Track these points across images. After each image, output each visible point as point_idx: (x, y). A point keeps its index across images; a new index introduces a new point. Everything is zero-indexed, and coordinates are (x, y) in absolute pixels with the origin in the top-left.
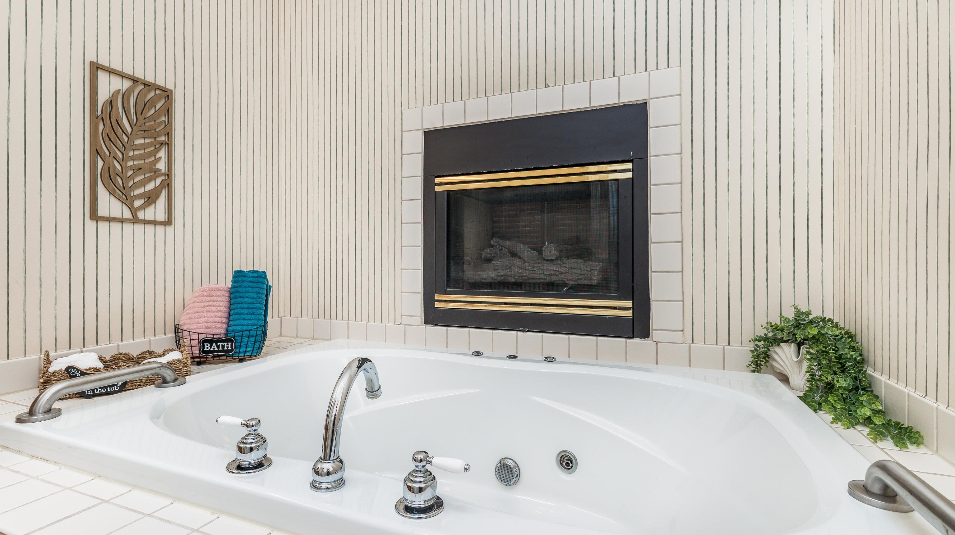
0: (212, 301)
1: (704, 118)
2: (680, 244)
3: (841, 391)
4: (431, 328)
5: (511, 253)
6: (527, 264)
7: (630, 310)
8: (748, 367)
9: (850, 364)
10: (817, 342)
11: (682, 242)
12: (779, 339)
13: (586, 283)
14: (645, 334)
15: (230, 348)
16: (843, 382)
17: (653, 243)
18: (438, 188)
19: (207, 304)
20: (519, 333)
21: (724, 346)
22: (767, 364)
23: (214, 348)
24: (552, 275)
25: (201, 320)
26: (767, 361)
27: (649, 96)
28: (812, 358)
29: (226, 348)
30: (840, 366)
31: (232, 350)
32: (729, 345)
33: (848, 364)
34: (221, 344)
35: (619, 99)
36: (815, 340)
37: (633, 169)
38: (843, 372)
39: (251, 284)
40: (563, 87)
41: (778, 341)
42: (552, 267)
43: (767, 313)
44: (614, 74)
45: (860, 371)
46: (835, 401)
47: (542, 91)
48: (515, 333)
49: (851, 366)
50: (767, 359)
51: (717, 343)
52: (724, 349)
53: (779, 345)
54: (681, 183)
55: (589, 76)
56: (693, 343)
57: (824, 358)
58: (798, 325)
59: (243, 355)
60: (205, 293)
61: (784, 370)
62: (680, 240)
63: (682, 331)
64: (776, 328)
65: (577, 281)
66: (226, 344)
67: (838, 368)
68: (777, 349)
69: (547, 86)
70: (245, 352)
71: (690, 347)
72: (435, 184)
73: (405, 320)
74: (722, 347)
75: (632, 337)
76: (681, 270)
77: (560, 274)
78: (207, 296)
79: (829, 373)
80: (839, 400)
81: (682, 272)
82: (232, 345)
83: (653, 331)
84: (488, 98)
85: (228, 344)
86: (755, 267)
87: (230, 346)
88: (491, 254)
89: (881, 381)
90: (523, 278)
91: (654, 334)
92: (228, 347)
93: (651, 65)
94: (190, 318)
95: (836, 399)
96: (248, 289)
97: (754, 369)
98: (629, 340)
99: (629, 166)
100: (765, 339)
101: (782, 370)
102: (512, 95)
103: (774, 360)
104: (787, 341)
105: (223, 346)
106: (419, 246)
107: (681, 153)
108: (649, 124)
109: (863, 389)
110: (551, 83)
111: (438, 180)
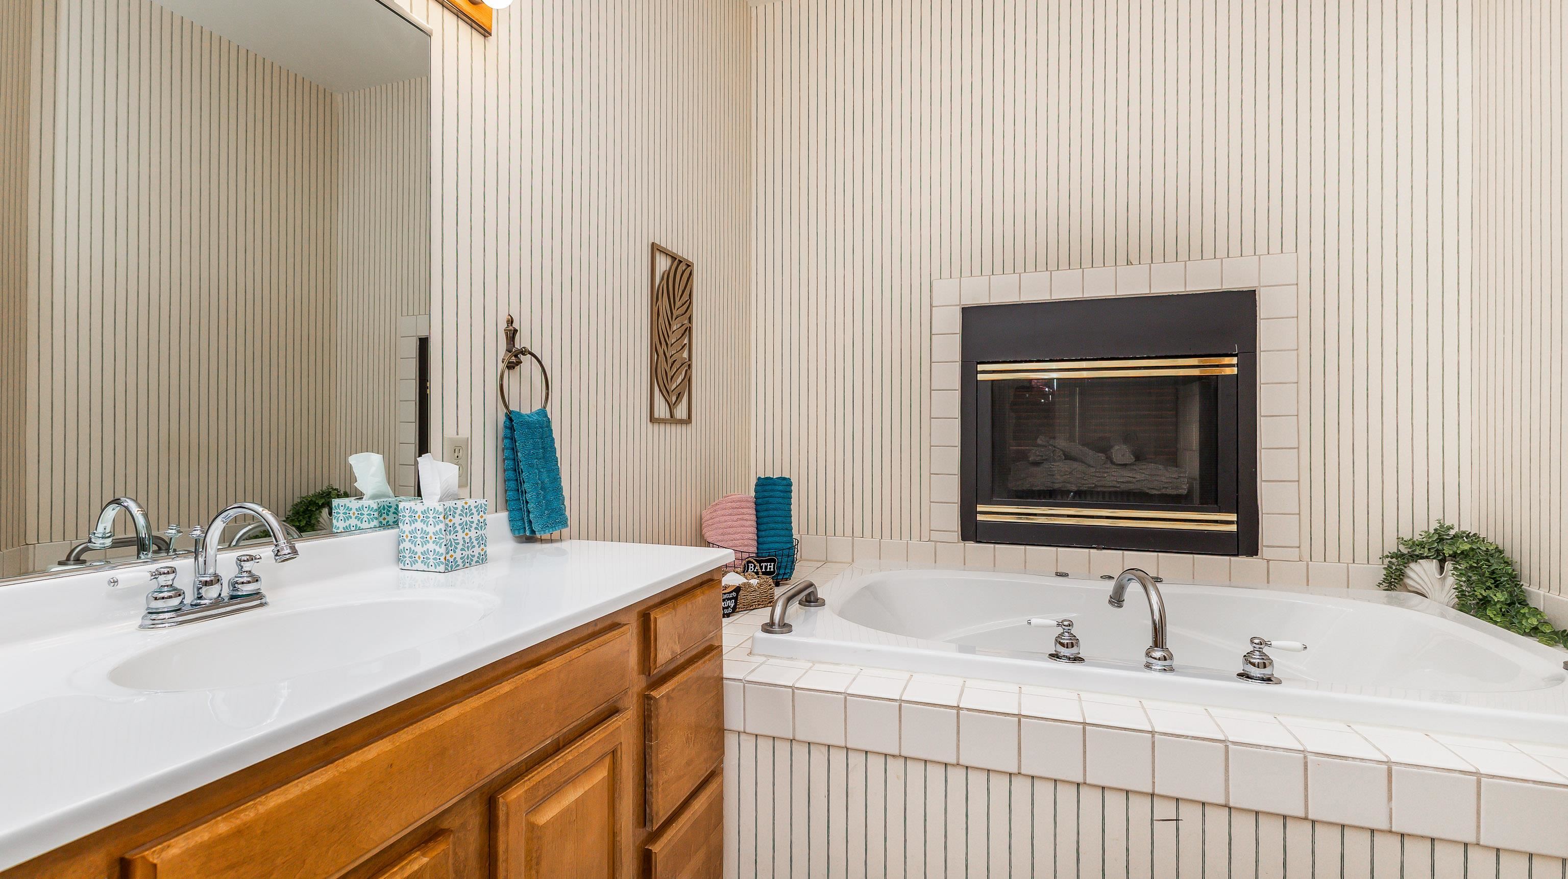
0: (743, 514)
1: (1324, 312)
2: (1296, 450)
3: (1498, 606)
4: (970, 545)
5: (1064, 455)
6: (1093, 470)
7: (1234, 524)
8: (1379, 586)
9: (1506, 579)
10: (1465, 558)
11: (1298, 448)
12: (1417, 556)
13: (1174, 492)
14: (1253, 551)
15: (772, 570)
16: (1500, 597)
17: (1264, 449)
18: (980, 377)
19: (740, 517)
20: (1092, 550)
21: (1348, 564)
22: (1401, 583)
23: (757, 570)
24: (1127, 482)
25: (738, 536)
26: (1402, 579)
27: (1260, 283)
28: (1461, 574)
29: (768, 570)
30: (1493, 581)
31: (774, 572)
32: (1354, 562)
33: (1503, 579)
34: (764, 564)
35: (1222, 284)
36: (1465, 554)
37: (1237, 364)
38: (1497, 586)
39: (782, 494)
40: (1150, 266)
41: (1415, 558)
42: (1126, 474)
43: (1398, 527)
44: (1215, 255)
45: (1516, 585)
46: (1494, 615)
47: (1123, 270)
48: (1087, 550)
49: (1507, 580)
50: (1401, 577)
51: (1339, 561)
52: (1348, 566)
53: (1416, 562)
54: (1297, 383)
55: (1183, 255)
56: (1311, 561)
57: (1474, 574)
58: (1441, 540)
59: (781, 577)
60: (734, 505)
61: (1421, 588)
62: (1297, 446)
63: (1299, 547)
64: (1413, 544)
65: (1160, 489)
66: (769, 564)
67: (1492, 584)
68: (1412, 565)
69: (1129, 263)
70: (785, 574)
71: (1308, 565)
72: (977, 372)
73: (935, 536)
74: (1346, 565)
75: (1237, 555)
76: (1297, 479)
77: (1137, 481)
78: (738, 508)
79: (1482, 588)
80: (1498, 614)
81: (1298, 481)
82: (774, 566)
83: (1264, 548)
84: (1051, 273)
85: (770, 565)
86: (1384, 477)
87: (772, 567)
88: (1042, 456)
89: (1539, 595)
90: (1089, 485)
91: (1264, 551)
92: (770, 568)
93: (1262, 248)
94: (722, 534)
95: (1495, 613)
96: (780, 500)
97: (1387, 588)
98: (1233, 558)
99: (1234, 360)
100: (1399, 555)
101: (1417, 588)
102: (1083, 272)
103: (1409, 577)
104: (1427, 557)
105: (766, 568)
106: (956, 447)
107: (1297, 350)
108: (1258, 315)
109: (1519, 603)
110: (1134, 257)
111: (980, 367)
